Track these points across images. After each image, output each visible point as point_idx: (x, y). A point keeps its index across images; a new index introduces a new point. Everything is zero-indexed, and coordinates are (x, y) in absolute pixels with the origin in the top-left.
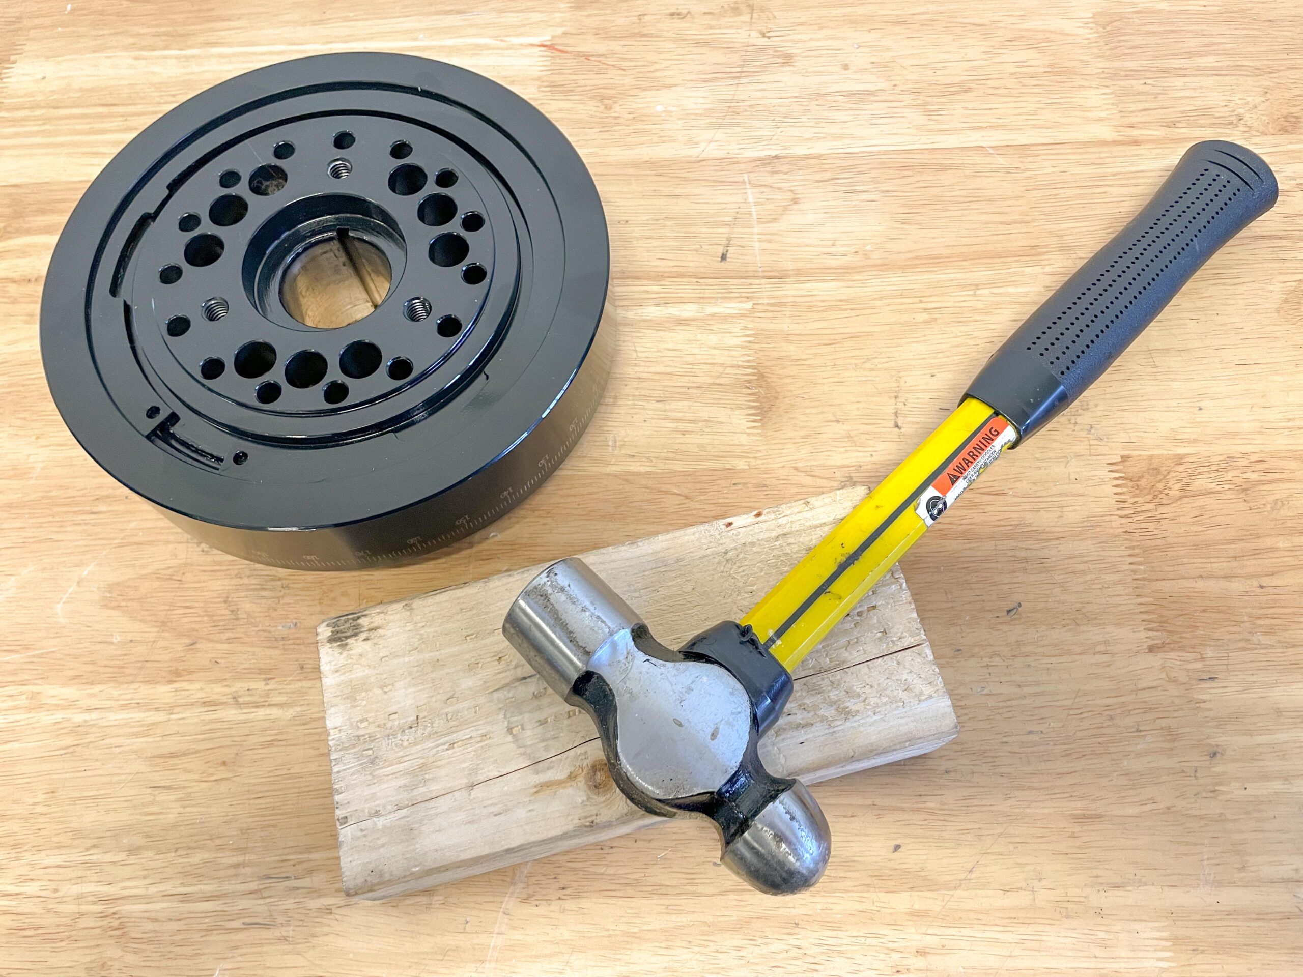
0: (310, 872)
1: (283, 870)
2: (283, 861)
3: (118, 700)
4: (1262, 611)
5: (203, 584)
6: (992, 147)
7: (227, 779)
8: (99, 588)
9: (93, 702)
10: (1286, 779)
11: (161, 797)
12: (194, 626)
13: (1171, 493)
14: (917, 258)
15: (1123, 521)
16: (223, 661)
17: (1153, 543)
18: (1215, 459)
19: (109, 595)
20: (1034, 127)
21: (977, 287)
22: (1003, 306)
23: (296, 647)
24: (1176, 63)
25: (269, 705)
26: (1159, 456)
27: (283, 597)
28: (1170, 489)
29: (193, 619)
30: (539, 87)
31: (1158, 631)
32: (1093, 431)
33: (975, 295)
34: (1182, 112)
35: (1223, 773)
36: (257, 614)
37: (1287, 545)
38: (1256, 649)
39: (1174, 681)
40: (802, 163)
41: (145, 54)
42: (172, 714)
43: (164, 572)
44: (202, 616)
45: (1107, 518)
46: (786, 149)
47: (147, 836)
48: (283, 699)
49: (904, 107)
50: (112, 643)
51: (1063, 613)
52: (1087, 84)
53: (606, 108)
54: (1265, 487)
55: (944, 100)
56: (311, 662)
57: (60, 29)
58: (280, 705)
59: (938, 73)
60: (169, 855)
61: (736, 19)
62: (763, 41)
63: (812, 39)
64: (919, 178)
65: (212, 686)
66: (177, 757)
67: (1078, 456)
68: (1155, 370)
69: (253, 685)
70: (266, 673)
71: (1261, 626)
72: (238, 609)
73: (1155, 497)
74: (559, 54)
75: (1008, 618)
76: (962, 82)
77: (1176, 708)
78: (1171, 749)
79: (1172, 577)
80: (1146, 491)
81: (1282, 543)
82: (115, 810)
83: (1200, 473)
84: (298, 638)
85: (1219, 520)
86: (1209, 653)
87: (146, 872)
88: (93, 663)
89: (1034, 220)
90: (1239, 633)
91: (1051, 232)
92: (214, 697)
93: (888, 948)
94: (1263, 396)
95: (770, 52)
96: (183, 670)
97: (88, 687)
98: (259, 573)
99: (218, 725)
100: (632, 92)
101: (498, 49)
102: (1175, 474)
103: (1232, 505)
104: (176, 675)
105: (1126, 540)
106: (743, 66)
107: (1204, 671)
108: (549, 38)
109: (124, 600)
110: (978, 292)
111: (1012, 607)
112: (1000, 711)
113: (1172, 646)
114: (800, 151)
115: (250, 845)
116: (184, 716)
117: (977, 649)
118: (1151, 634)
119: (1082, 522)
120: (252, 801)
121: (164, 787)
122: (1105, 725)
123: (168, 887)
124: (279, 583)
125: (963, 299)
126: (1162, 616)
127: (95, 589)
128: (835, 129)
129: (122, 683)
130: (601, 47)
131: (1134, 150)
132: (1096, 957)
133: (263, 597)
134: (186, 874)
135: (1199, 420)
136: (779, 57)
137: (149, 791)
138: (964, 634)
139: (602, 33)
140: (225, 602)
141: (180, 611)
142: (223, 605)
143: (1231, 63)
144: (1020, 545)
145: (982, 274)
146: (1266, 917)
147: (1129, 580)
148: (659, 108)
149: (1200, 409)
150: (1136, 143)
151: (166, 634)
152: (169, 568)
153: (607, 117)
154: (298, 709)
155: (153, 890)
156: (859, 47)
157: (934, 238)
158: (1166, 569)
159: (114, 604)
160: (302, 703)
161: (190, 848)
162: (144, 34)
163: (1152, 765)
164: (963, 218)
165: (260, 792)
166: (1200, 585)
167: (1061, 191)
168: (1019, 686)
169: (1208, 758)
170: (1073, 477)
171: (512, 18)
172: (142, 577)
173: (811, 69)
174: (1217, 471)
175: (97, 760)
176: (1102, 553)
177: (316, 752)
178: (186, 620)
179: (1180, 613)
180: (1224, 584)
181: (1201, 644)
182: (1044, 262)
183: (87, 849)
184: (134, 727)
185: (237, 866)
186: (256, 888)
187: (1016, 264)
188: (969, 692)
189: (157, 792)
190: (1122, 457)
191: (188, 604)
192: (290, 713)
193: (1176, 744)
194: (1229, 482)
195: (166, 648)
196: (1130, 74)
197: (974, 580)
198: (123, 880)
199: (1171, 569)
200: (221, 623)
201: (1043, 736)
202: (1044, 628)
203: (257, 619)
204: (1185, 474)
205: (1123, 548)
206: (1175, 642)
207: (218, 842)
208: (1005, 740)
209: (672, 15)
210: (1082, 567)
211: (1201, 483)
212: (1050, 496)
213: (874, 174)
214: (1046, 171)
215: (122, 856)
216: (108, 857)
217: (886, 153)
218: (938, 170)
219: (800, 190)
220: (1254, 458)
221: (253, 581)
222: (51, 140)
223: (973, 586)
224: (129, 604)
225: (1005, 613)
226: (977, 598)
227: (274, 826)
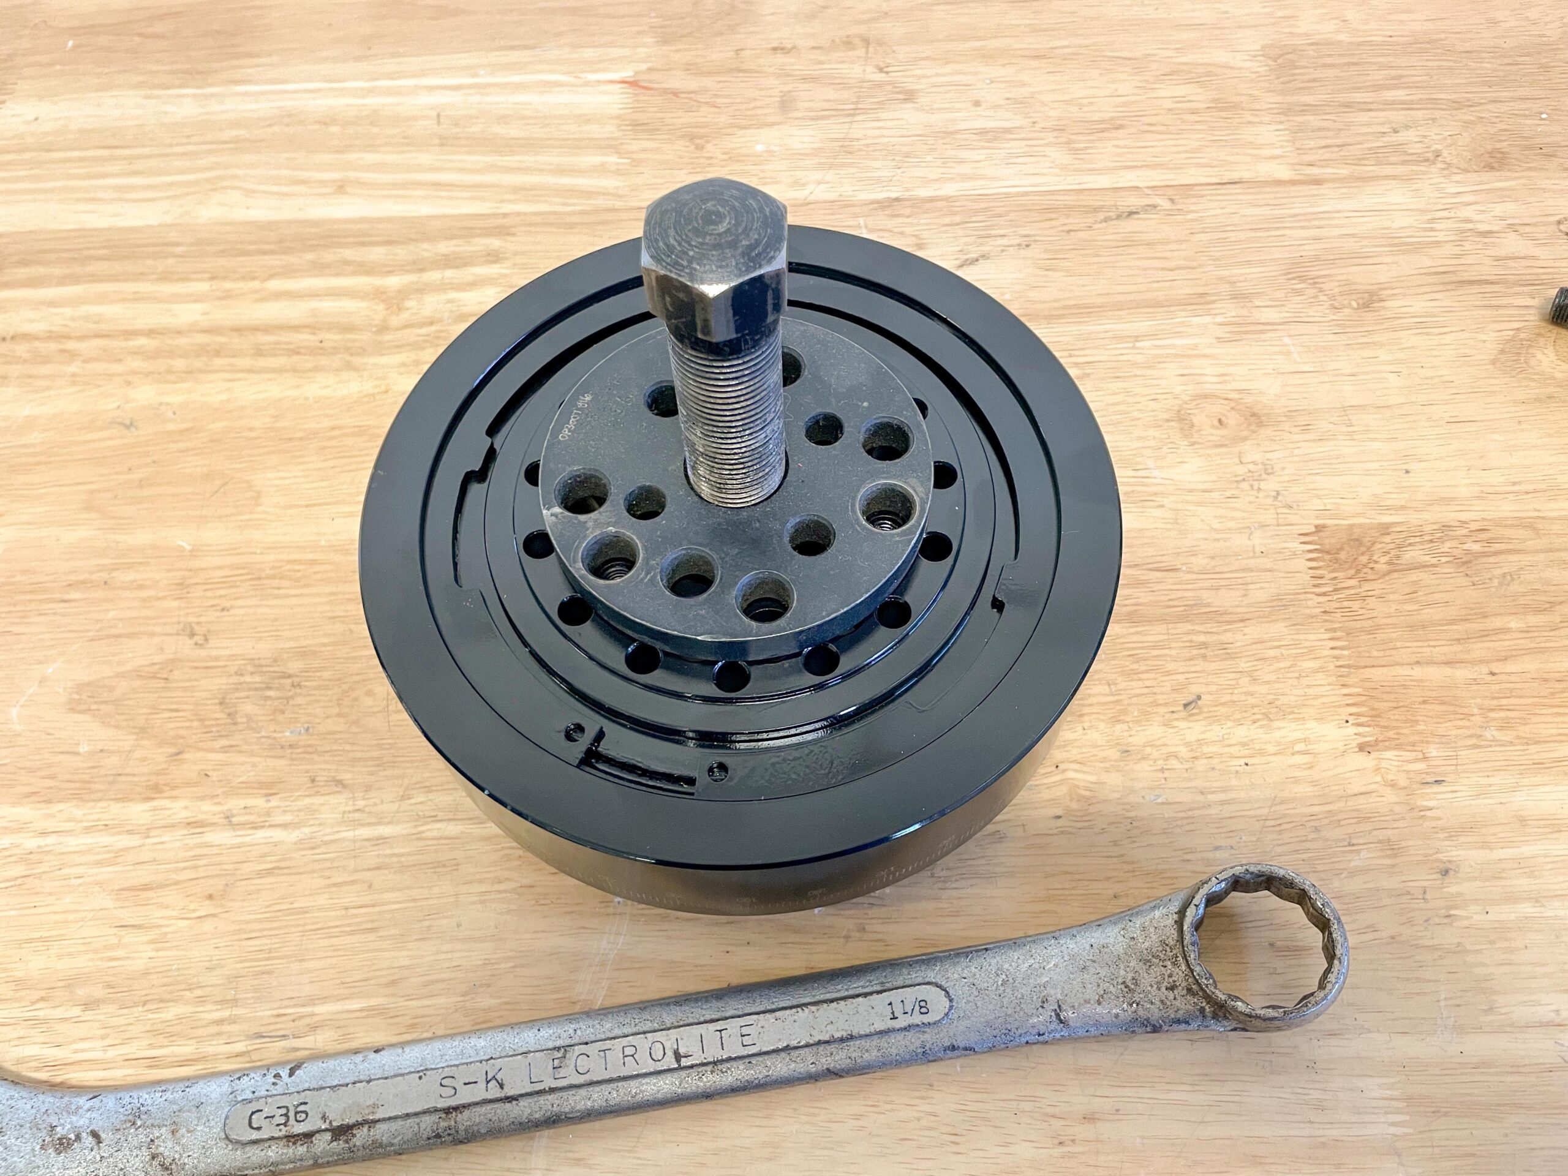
0: (314, 1028)
1: (278, 1026)
2: (279, 1016)
3: (81, 821)
4: (1495, 702)
5: (196, 683)
6: (1148, 188)
7: (213, 915)
8: (65, 689)
9: (51, 825)
10: (1537, 901)
11: (129, 937)
12: (182, 732)
13: (1377, 566)
14: (1065, 307)
15: (1322, 599)
16: (215, 774)
17: (1358, 625)
18: (1428, 528)
19: (76, 697)
20: (1199, 165)
21: (1137, 338)
22: (1168, 360)
23: (306, 756)
24: (1359, 97)
25: (270, 826)
26: (1360, 525)
27: (292, 698)
28: (1376, 562)
29: (180, 724)
30: (619, 126)
31: (1369, 726)
32: (1280, 498)
33: (1134, 348)
34: (1369, 149)
35: (1459, 894)
36: (261, 718)
37: (1521, 625)
38: (1490, 746)
39: (1391, 786)
40: (928, 206)
41: (156, 92)
42: (148, 837)
43: (147, 669)
44: (192, 721)
45: (1302, 597)
46: (907, 190)
47: (109, 986)
48: (288, 818)
49: (1046, 145)
50: (78, 754)
51: (1253, 707)
52: (1257, 120)
53: (697, 148)
54: (1492, 559)
55: (1091, 138)
56: (325, 773)
57: (58, 67)
58: (284, 826)
59: (1085, 109)
60: (135, 1009)
61: (851, 53)
62: (881, 77)
63: (937, 75)
64: (1066, 221)
65: (199, 803)
66: (151, 889)
67: (1263, 526)
68: (1351, 429)
69: (251, 802)
70: (269, 788)
71: (1495, 719)
72: (236, 712)
73: (1358, 571)
74: (643, 91)
75: (1184, 714)
76: (1112, 119)
77: (1396, 817)
78: (1393, 866)
79: (1383, 663)
80: (1347, 566)
81: (1514, 624)
82: (70, 954)
83: (1410, 544)
84: (309, 746)
85: (1437, 597)
86: (1433, 751)
87: (103, 1032)
88: (52, 777)
89: (1200, 266)
90: (1468, 727)
91: (1221, 279)
92: (201, 817)
93: (1047, 1115)
94: (1482, 457)
95: (889, 88)
96: (166, 785)
97: (42, 805)
98: (264, 669)
99: (205, 851)
100: (728, 131)
101: (573, 85)
102: (1380, 546)
103: (1452, 581)
104: (154, 791)
105: (1326, 621)
106: (857, 103)
107: (1427, 773)
108: (631, 74)
109: (96, 703)
110: (1138, 344)
111: (1190, 699)
112: (1179, 823)
113: (1387, 744)
114: (924, 193)
115: (238, 996)
116: (163, 839)
117: (1148, 750)
118: (1361, 730)
119: (1273, 601)
120: (244, 943)
121: (133, 926)
122: (1310, 837)
123: (132, 1049)
124: (289, 681)
125: (1120, 352)
126: (1373, 709)
127: (61, 690)
128: (966, 169)
129: (88, 801)
130: (693, 84)
131: (1314, 189)
132: (1310, 1122)
133: (268, 698)
134: (155, 1033)
135: (1405, 484)
136: (898, 93)
137: (115, 930)
138: (1132, 733)
139: (692, 69)
140: (221, 704)
141: (166, 715)
142: (217, 707)
143: (1423, 96)
144: (1197, 628)
145: (1142, 326)
146: (1521, 1070)
147: (1331, 667)
148: (759, 148)
149: (1407, 472)
150: (1318, 182)
151: (146, 742)
152: (154, 664)
153: (698, 158)
154: (307, 830)
155: (111, 1053)
156: (992, 82)
157: (1084, 286)
158: (1375, 654)
159: (83, 707)
160: (311, 822)
161: (162, 1001)
162: (158, 72)
163: (1370, 886)
164: (1118, 264)
165: (255, 931)
166: (1418, 672)
167: (1232, 234)
168: (1202, 793)
169: (1439, 876)
170: (1258, 549)
171: (589, 53)
172: (119, 675)
173: (936, 106)
174: (1431, 541)
175: (50, 894)
176: (1297, 637)
177: (327, 882)
178: (172, 725)
179: (1394, 704)
180: (1447, 671)
181: (1423, 742)
182: (1213, 312)
183: (33, 1003)
184: (98, 853)
185: (220, 1022)
186: (244, 1049)
187: (1183, 314)
188: (1141, 801)
189: (123, 932)
190: (1316, 527)
191: (174, 707)
192: (295, 835)
193: (1398, 860)
194: (1446, 554)
195: (144, 759)
196: (1306, 109)
197: (1144, 668)
198: (74, 1042)
199: (1381, 654)
200: (214, 729)
201: (1233, 852)
202: (1230, 724)
203: (260, 724)
204: (1393, 546)
205: (1322, 630)
206: (1390, 739)
207: (198, 992)
208: (1187, 857)
209: (775, 49)
210: (1272, 653)
211: (1412, 555)
212: (1232, 572)
213: (1012, 216)
214: (1212, 213)
215: (76, 1011)
216: (59, 1013)
217: (1026, 194)
218: (1086, 212)
219: (925, 234)
220: (1474, 526)
221: (257, 679)
222: (42, 185)
223: (1142, 676)
224: (102, 707)
225: (1181, 708)
226: (1146, 691)
227: (270, 973)
